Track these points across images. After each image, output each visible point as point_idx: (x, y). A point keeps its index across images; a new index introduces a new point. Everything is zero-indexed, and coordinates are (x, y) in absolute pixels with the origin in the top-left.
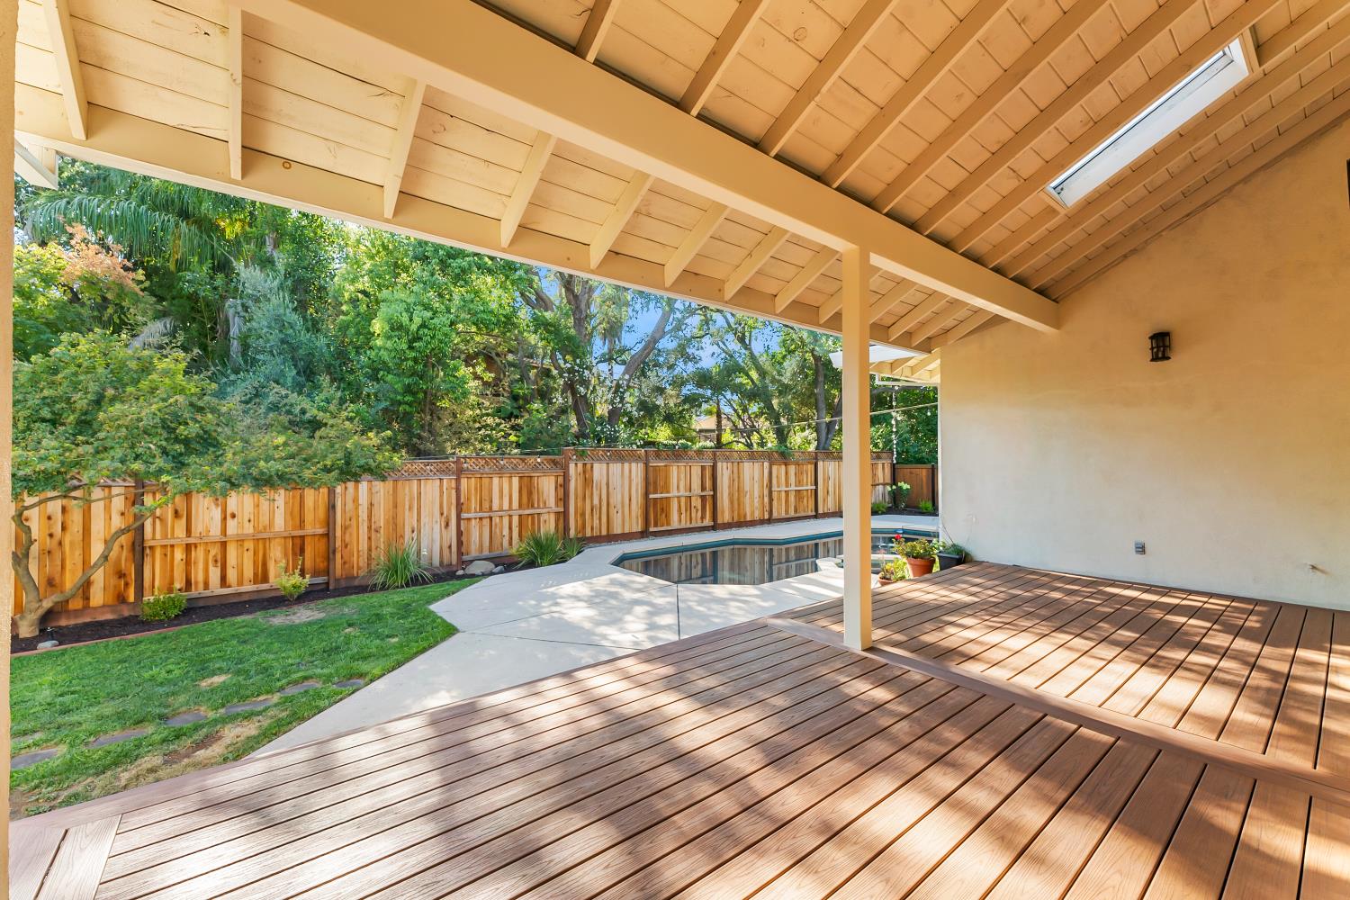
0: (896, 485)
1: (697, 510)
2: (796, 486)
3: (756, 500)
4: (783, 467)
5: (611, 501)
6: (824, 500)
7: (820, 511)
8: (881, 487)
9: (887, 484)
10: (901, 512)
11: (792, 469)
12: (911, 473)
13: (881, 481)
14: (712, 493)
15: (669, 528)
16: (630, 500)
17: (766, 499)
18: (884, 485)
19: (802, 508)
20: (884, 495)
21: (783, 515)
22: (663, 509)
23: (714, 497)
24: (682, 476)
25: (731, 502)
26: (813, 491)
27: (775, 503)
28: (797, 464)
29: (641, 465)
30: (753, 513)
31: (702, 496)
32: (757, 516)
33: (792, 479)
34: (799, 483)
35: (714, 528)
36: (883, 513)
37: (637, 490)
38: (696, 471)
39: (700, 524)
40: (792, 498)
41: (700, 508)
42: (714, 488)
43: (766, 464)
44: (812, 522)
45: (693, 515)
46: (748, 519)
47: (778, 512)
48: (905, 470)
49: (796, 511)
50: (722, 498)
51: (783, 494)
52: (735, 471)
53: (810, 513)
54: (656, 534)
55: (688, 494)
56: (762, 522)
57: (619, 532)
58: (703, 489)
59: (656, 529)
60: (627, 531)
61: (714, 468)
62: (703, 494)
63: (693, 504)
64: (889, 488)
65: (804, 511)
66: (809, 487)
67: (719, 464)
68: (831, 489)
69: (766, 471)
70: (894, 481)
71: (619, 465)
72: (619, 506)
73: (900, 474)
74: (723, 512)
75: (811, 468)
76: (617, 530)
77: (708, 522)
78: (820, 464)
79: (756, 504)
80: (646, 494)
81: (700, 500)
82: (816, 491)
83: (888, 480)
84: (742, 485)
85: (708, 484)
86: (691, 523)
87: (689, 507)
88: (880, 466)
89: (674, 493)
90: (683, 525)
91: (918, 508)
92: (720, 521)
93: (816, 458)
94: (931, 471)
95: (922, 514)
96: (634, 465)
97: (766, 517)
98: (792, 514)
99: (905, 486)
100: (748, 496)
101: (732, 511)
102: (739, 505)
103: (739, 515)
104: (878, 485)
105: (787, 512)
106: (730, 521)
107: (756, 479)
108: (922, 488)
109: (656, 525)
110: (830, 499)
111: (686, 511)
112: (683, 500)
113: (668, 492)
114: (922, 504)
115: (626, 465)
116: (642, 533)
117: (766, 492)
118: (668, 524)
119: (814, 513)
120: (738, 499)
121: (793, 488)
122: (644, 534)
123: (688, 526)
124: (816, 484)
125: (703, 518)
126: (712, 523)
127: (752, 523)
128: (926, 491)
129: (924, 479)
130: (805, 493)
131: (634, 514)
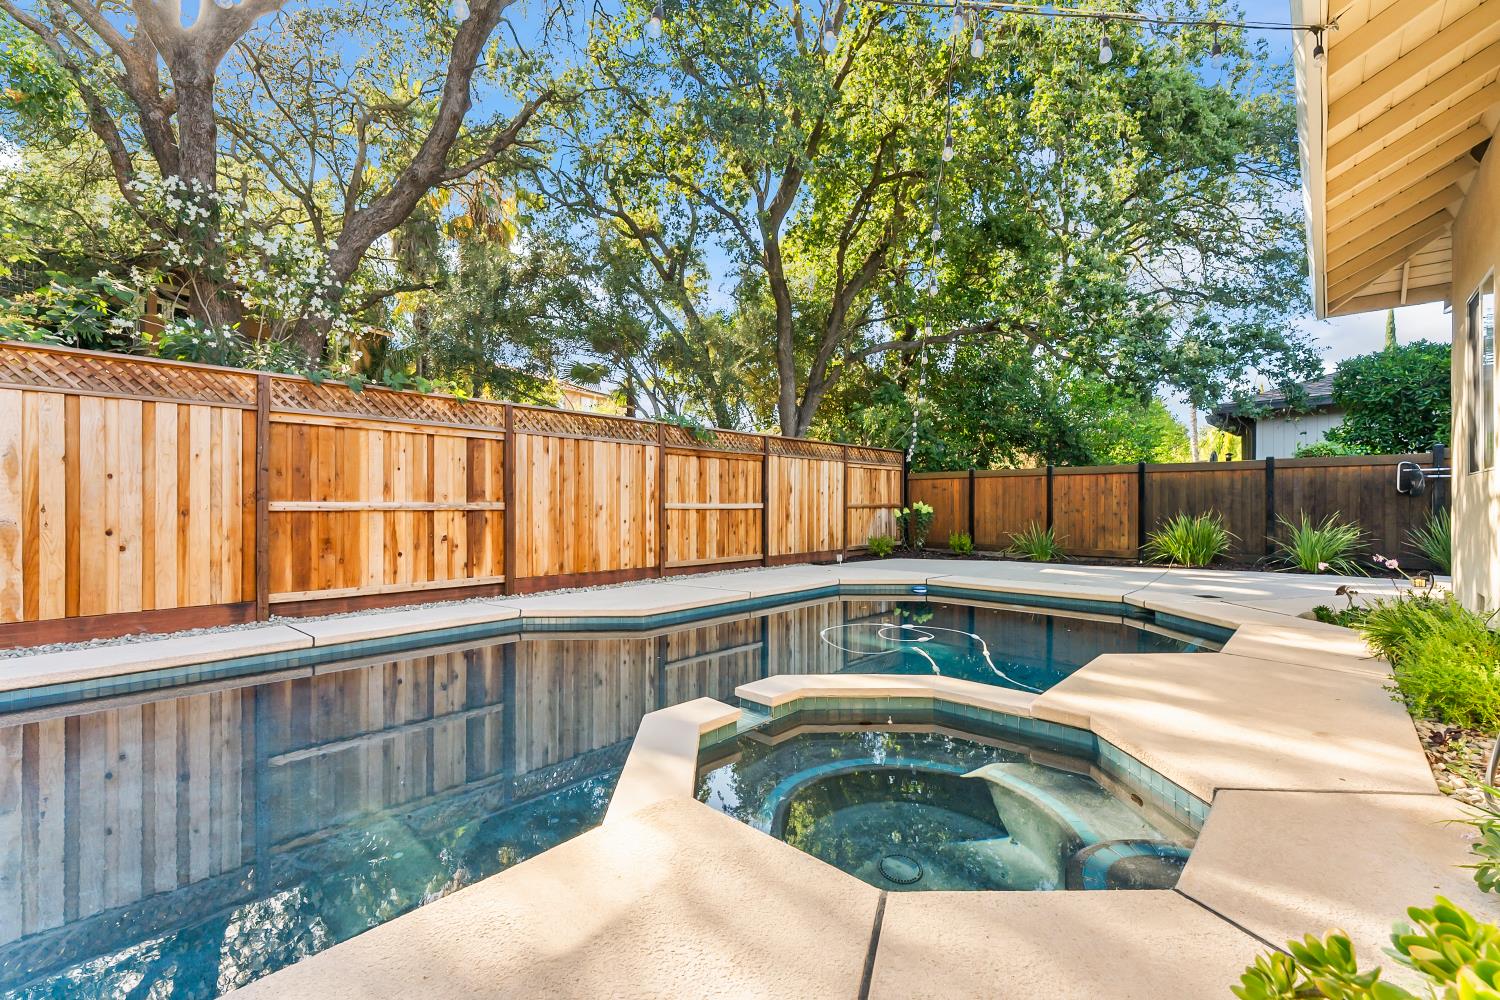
0: (910, 508)
1: (453, 547)
2: (722, 501)
3: (624, 528)
4: (694, 461)
5: (91, 514)
6: (780, 531)
7: (773, 551)
8: (883, 512)
9: (895, 507)
10: (919, 554)
11: (713, 466)
12: (934, 487)
13: (884, 501)
14: (500, 506)
15: (351, 592)
16: (184, 512)
17: (651, 526)
18: (890, 507)
19: (733, 548)
20: (888, 525)
21: (693, 559)
22: (327, 543)
23: (507, 516)
24: (402, 459)
25: (558, 529)
26: (759, 514)
27: (673, 535)
28: (724, 457)
29: (232, 420)
30: (615, 555)
31: (468, 513)
32: (627, 559)
33: (714, 486)
34: (728, 494)
35: (505, 589)
36: (887, 556)
37: (214, 486)
38: (450, 454)
39: (460, 580)
40: (712, 524)
41: (460, 538)
42: (508, 493)
43: (651, 451)
44: (755, 572)
45: (440, 556)
46: (604, 566)
47: (682, 556)
48: (924, 482)
49: (721, 551)
50: (529, 518)
51: (693, 517)
52: (569, 456)
53: (751, 556)
54: (297, 610)
55: (422, 504)
56: (639, 574)
57: (132, 604)
58: (473, 492)
59: (299, 596)
60: (167, 600)
61: (507, 446)
62: (473, 506)
63: (439, 532)
64: (898, 513)
65: (740, 552)
66: (751, 505)
67: (521, 441)
68: (794, 510)
69: (651, 467)
70: (906, 501)
71: (131, 409)
72: (130, 530)
73: (915, 488)
74: (530, 552)
75: (753, 467)
76: (123, 599)
77: (487, 572)
78: (773, 461)
79: (625, 535)
80: (256, 498)
81: (460, 523)
82: (764, 512)
83: (896, 499)
84: (585, 492)
85: (490, 482)
86: (431, 577)
87: (427, 538)
88: (883, 474)
89: (370, 497)
90: (404, 584)
91: (946, 546)
92: (521, 570)
93: (765, 449)
94: (967, 482)
95: (955, 556)
96: (201, 417)
97: (651, 562)
98: (712, 556)
99: (926, 509)
100: (604, 515)
101: (559, 546)
102: (578, 537)
103: (577, 557)
104: (880, 507)
105: (701, 552)
106: (555, 571)
107: (625, 480)
108: (952, 511)
109: (302, 582)
110: (792, 528)
111: (417, 547)
112: (405, 524)
113: (352, 496)
114: (954, 540)
115: (166, 414)
116: (233, 606)
117: (650, 509)
118: (352, 580)
119: (759, 556)
120: (577, 524)
121: (716, 504)
122: (242, 611)
123: (423, 584)
124: (765, 498)
125: (470, 566)
126: (500, 579)
127: (615, 577)
128: (959, 516)
129: (957, 497)
130: (741, 515)
131: (199, 553)
